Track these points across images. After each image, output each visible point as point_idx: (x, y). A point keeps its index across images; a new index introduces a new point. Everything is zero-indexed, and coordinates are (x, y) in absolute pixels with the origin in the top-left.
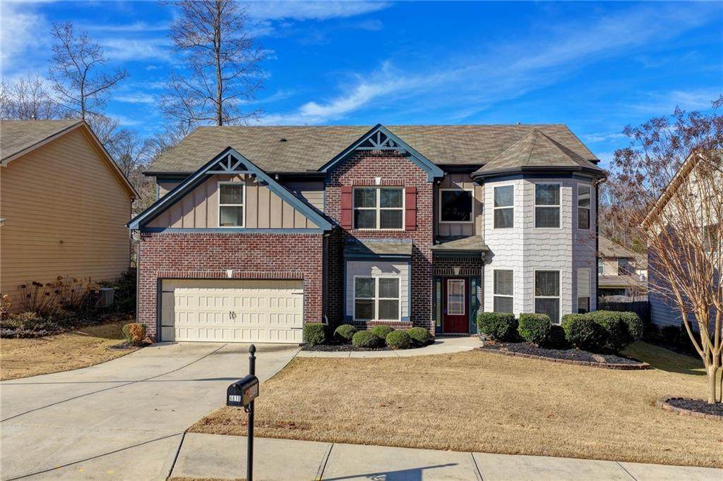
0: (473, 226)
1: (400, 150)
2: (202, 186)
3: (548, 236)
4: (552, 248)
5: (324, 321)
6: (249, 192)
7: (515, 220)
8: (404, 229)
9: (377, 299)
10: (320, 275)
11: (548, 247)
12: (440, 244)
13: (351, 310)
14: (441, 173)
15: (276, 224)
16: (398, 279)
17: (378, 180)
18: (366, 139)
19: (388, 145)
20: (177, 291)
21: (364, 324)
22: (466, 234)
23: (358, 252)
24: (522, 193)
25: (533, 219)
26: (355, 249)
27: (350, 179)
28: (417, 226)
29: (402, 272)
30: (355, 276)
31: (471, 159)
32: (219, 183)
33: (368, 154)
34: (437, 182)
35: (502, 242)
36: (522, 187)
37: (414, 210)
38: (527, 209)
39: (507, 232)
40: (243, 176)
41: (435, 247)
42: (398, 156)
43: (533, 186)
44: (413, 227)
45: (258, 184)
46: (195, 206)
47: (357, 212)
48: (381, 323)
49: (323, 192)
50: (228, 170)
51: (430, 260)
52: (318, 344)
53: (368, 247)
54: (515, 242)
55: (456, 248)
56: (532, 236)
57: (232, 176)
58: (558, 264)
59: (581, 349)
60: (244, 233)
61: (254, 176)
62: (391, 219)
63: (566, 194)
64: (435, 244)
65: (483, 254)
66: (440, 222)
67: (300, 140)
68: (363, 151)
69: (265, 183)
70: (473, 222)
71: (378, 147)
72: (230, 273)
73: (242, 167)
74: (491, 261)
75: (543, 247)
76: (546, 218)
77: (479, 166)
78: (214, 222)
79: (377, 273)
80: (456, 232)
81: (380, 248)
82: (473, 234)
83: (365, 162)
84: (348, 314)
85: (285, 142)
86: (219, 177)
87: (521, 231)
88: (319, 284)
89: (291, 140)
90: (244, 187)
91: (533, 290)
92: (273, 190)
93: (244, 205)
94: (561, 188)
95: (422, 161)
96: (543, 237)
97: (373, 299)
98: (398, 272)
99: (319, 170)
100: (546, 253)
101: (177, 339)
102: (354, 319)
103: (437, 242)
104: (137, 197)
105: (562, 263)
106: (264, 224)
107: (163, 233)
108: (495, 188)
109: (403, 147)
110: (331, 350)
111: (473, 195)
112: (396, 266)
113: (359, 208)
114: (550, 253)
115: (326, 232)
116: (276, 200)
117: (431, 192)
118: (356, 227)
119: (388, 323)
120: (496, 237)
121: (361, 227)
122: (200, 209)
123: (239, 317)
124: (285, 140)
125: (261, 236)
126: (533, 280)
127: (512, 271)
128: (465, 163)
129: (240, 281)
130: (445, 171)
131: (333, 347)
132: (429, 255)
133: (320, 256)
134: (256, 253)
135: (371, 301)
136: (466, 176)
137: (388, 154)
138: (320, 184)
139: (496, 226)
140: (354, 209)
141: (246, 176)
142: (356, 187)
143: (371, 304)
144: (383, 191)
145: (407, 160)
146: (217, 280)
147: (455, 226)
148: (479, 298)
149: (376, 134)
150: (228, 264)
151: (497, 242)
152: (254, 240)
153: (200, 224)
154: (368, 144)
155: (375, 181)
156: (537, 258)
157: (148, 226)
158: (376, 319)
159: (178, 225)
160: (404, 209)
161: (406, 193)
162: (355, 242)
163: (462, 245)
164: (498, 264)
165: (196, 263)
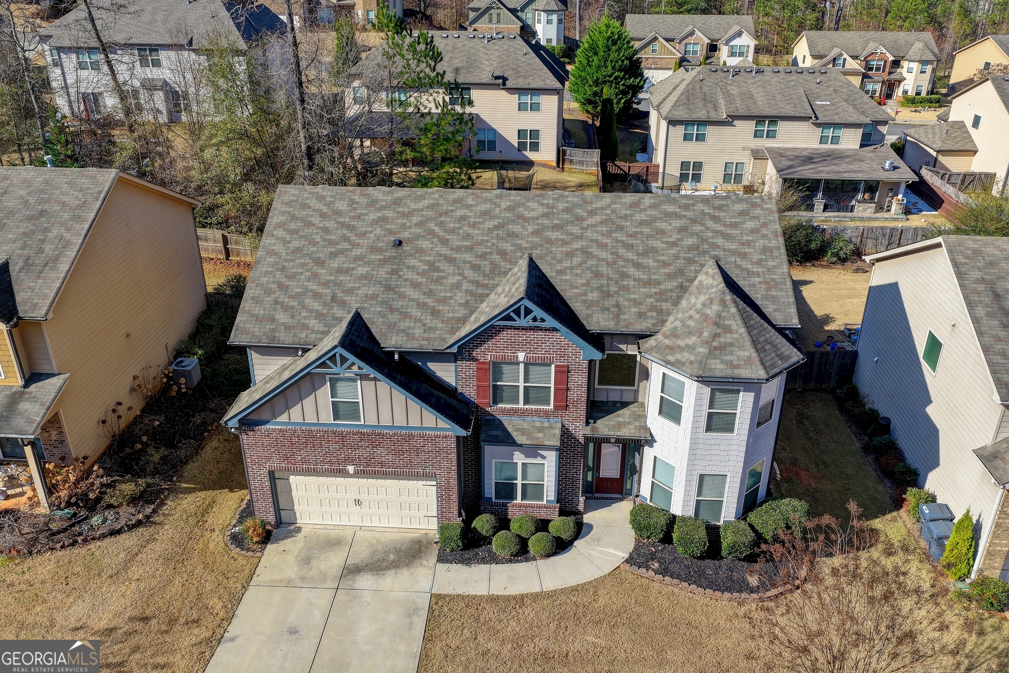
0: (636, 392)
3: (718, 441)
4: (722, 453)
5: (460, 515)
6: (365, 388)
7: (683, 418)
8: (552, 407)
9: (519, 482)
10: (454, 475)
11: (718, 452)
13: (490, 491)
15: (400, 422)
16: (544, 464)
17: (521, 356)
18: (507, 313)
20: (292, 478)
21: (506, 505)
22: (626, 401)
23: (497, 441)
24: (694, 394)
25: (704, 423)
26: (493, 432)
27: (487, 353)
28: (567, 405)
29: (548, 458)
30: (494, 460)
31: (639, 314)
32: (328, 377)
35: (665, 433)
36: (694, 388)
37: (564, 389)
38: (698, 414)
39: (673, 427)
41: (588, 429)
42: (546, 330)
43: (707, 390)
44: (562, 406)
45: (375, 380)
46: (301, 399)
47: (495, 388)
48: (526, 506)
49: (453, 364)
50: (338, 370)
51: (582, 440)
52: (456, 551)
53: (510, 429)
56: (701, 441)
58: (726, 470)
60: (363, 429)
63: (746, 401)
64: (587, 425)
65: (643, 441)
66: (596, 386)
67: (420, 243)
68: (501, 325)
70: (635, 388)
71: (522, 321)
72: (351, 469)
74: (652, 447)
75: (711, 453)
78: (327, 417)
79: (519, 458)
80: (614, 397)
81: (523, 432)
82: (635, 402)
83: (504, 335)
84: (487, 496)
87: (689, 433)
88: (454, 483)
89: (408, 241)
90: (359, 382)
91: (694, 492)
92: (393, 387)
93: (360, 400)
94: (741, 393)
96: (714, 442)
98: (544, 457)
99: (443, 350)
100: (714, 458)
102: (494, 500)
103: (590, 421)
105: (731, 468)
106: (386, 421)
107: (267, 426)
108: (664, 373)
109: (553, 324)
110: (470, 561)
111: (638, 359)
112: (542, 453)
113: (498, 383)
114: (719, 458)
116: (399, 398)
117: (586, 370)
118: (495, 402)
119: (532, 506)
121: (501, 403)
122: (309, 402)
123: (365, 504)
124: (400, 243)
125: (384, 435)
126: (696, 481)
127: (674, 466)
129: (364, 474)
131: (472, 553)
133: (454, 457)
134: (379, 451)
135: (513, 483)
136: (631, 338)
139: (660, 412)
140: (492, 383)
142: (493, 362)
143: (513, 486)
144: (527, 366)
147: (614, 392)
148: (637, 463)
151: (661, 431)
152: (376, 438)
153: (311, 418)
154: (508, 318)
155: (517, 356)
157: (249, 418)
158: (519, 500)
159: (283, 418)
160: (552, 385)
161: (556, 372)
164: (659, 452)
165: (312, 458)
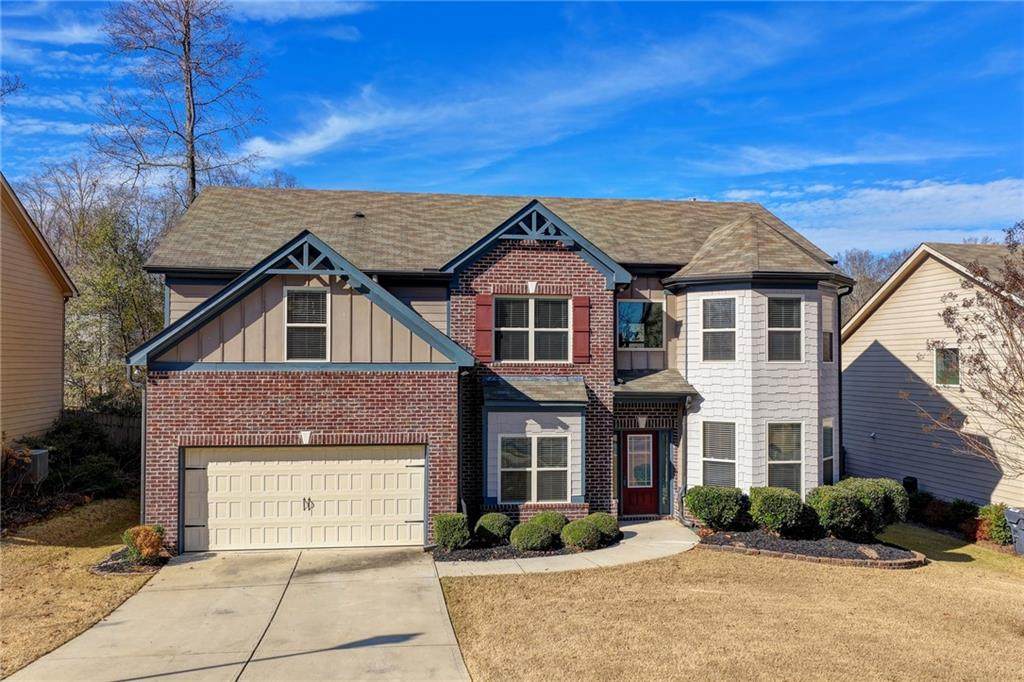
0: (665, 354)
1: (565, 240)
2: (257, 293)
3: (785, 373)
4: (791, 390)
5: (460, 510)
6: (336, 306)
7: (738, 349)
8: (570, 361)
9: (534, 469)
10: (453, 437)
11: (785, 389)
12: (624, 383)
13: (494, 487)
14: (626, 277)
15: (382, 356)
16: (566, 439)
17: (532, 287)
18: (515, 222)
19: (547, 232)
20: (212, 467)
21: (516, 508)
22: (654, 368)
23: (506, 399)
24: (749, 310)
25: (765, 348)
26: (499, 392)
27: (489, 283)
28: (590, 356)
29: (572, 428)
30: (500, 436)
31: (661, 255)
32: (286, 289)
33: (515, 245)
34: (619, 291)
35: (716, 380)
36: (748, 301)
37: (584, 331)
38: (757, 334)
39: (725, 366)
40: (326, 278)
41: (619, 389)
42: (562, 250)
43: (764, 300)
44: (584, 358)
45: (351, 292)
46: (244, 325)
47: (499, 335)
48: (544, 508)
49: (446, 303)
50: (304, 268)
51: (610, 408)
52: (459, 548)
53: (520, 389)
54: (739, 381)
55: (649, 390)
56: (765, 373)
57: (309, 278)
58: (800, 414)
59: (838, 538)
60: (330, 370)
61: (345, 278)
62: (551, 346)
63: (808, 311)
64: (617, 383)
65: (689, 398)
67: (386, 216)
68: (508, 240)
69: (363, 290)
70: (664, 349)
71: (533, 236)
72: (305, 437)
73: (327, 264)
74: (699, 409)
75: (779, 389)
76: (782, 347)
77: (678, 267)
78: (278, 352)
79: (534, 431)
80: (640, 364)
81: (539, 391)
82: (665, 367)
83: (513, 257)
84: (490, 494)
85: (363, 219)
86: (285, 279)
87: (749, 366)
88: (452, 451)
89: (371, 215)
90: (328, 296)
91: (765, 453)
92: (377, 300)
93: (328, 325)
94: (803, 304)
95: (599, 259)
96: (779, 374)
97: (528, 469)
98: (565, 427)
99: (442, 269)
100: (782, 397)
101: (212, 547)
102: (499, 502)
103: (619, 380)
104: (75, 294)
105: (805, 413)
106: (361, 355)
107: (189, 370)
108: (704, 301)
109: (572, 236)
110: (483, 558)
111: (664, 309)
112: (563, 419)
113: (503, 329)
114: (788, 398)
115: (462, 369)
116: (382, 317)
117: (610, 305)
118: (498, 358)
119: (552, 508)
120: (706, 373)
121: (508, 358)
122: (254, 330)
123: (318, 507)
124: (362, 216)
125: (358, 376)
126: (765, 437)
127: (734, 424)
128: (653, 262)
129: (323, 448)
130: (633, 275)
131: (483, 552)
132: (608, 400)
133: (453, 408)
134: (349, 403)
135: (526, 472)
136: (654, 281)
137: (547, 246)
138: (443, 291)
139: (706, 357)
140: (494, 329)
141: (332, 278)
142: (497, 296)
143: (524, 477)
144: (538, 303)
145: (575, 256)
146: (284, 447)
147: (639, 356)
149: (530, 216)
150: (303, 422)
151: (708, 381)
152: (347, 380)
153: (254, 356)
154: (517, 230)
155: (527, 287)
156: (771, 406)
157: (163, 358)
158: (534, 501)
159: (214, 357)
160: (570, 330)
161: (575, 307)
162: (498, 382)
163: (656, 385)
164: (709, 413)
165: (248, 421)
